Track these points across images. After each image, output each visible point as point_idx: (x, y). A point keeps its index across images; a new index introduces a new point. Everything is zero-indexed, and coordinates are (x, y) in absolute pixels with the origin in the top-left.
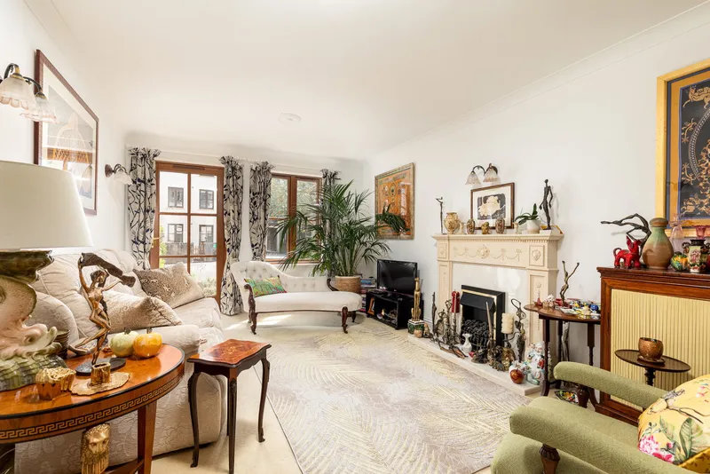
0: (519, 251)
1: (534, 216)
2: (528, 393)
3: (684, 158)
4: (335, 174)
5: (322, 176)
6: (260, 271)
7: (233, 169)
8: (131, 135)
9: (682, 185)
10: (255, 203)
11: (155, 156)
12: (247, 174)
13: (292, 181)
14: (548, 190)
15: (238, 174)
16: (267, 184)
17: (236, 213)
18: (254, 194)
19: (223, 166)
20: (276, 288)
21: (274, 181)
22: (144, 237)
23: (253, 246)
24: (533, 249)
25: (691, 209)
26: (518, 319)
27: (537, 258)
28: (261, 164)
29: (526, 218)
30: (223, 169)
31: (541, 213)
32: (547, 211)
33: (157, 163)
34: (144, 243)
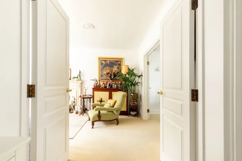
1: (77, 77)
2: (80, 115)
3: (101, 71)
9: (101, 75)
14: (80, 72)
25: (102, 79)
26: (74, 101)
27: (78, 87)
29: (75, 78)
31: (79, 77)
32: (80, 76)
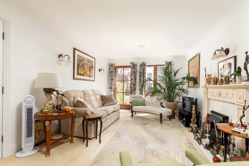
0: (233, 94)
4: (171, 62)
5: (165, 64)
6: (139, 98)
7: (134, 65)
8: (109, 60)
10: (141, 76)
11: (114, 65)
12: (138, 66)
13: (155, 67)
15: (136, 67)
16: (144, 69)
17: (135, 79)
18: (140, 73)
19: (131, 65)
20: (142, 104)
21: (147, 68)
22: (112, 87)
23: (140, 90)
24: (238, 93)
28: (142, 63)
30: (131, 66)
33: (115, 66)
34: (111, 88)
